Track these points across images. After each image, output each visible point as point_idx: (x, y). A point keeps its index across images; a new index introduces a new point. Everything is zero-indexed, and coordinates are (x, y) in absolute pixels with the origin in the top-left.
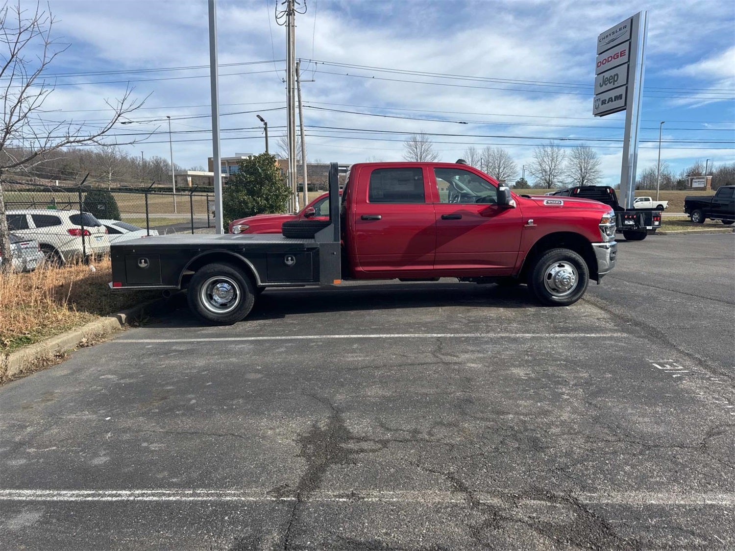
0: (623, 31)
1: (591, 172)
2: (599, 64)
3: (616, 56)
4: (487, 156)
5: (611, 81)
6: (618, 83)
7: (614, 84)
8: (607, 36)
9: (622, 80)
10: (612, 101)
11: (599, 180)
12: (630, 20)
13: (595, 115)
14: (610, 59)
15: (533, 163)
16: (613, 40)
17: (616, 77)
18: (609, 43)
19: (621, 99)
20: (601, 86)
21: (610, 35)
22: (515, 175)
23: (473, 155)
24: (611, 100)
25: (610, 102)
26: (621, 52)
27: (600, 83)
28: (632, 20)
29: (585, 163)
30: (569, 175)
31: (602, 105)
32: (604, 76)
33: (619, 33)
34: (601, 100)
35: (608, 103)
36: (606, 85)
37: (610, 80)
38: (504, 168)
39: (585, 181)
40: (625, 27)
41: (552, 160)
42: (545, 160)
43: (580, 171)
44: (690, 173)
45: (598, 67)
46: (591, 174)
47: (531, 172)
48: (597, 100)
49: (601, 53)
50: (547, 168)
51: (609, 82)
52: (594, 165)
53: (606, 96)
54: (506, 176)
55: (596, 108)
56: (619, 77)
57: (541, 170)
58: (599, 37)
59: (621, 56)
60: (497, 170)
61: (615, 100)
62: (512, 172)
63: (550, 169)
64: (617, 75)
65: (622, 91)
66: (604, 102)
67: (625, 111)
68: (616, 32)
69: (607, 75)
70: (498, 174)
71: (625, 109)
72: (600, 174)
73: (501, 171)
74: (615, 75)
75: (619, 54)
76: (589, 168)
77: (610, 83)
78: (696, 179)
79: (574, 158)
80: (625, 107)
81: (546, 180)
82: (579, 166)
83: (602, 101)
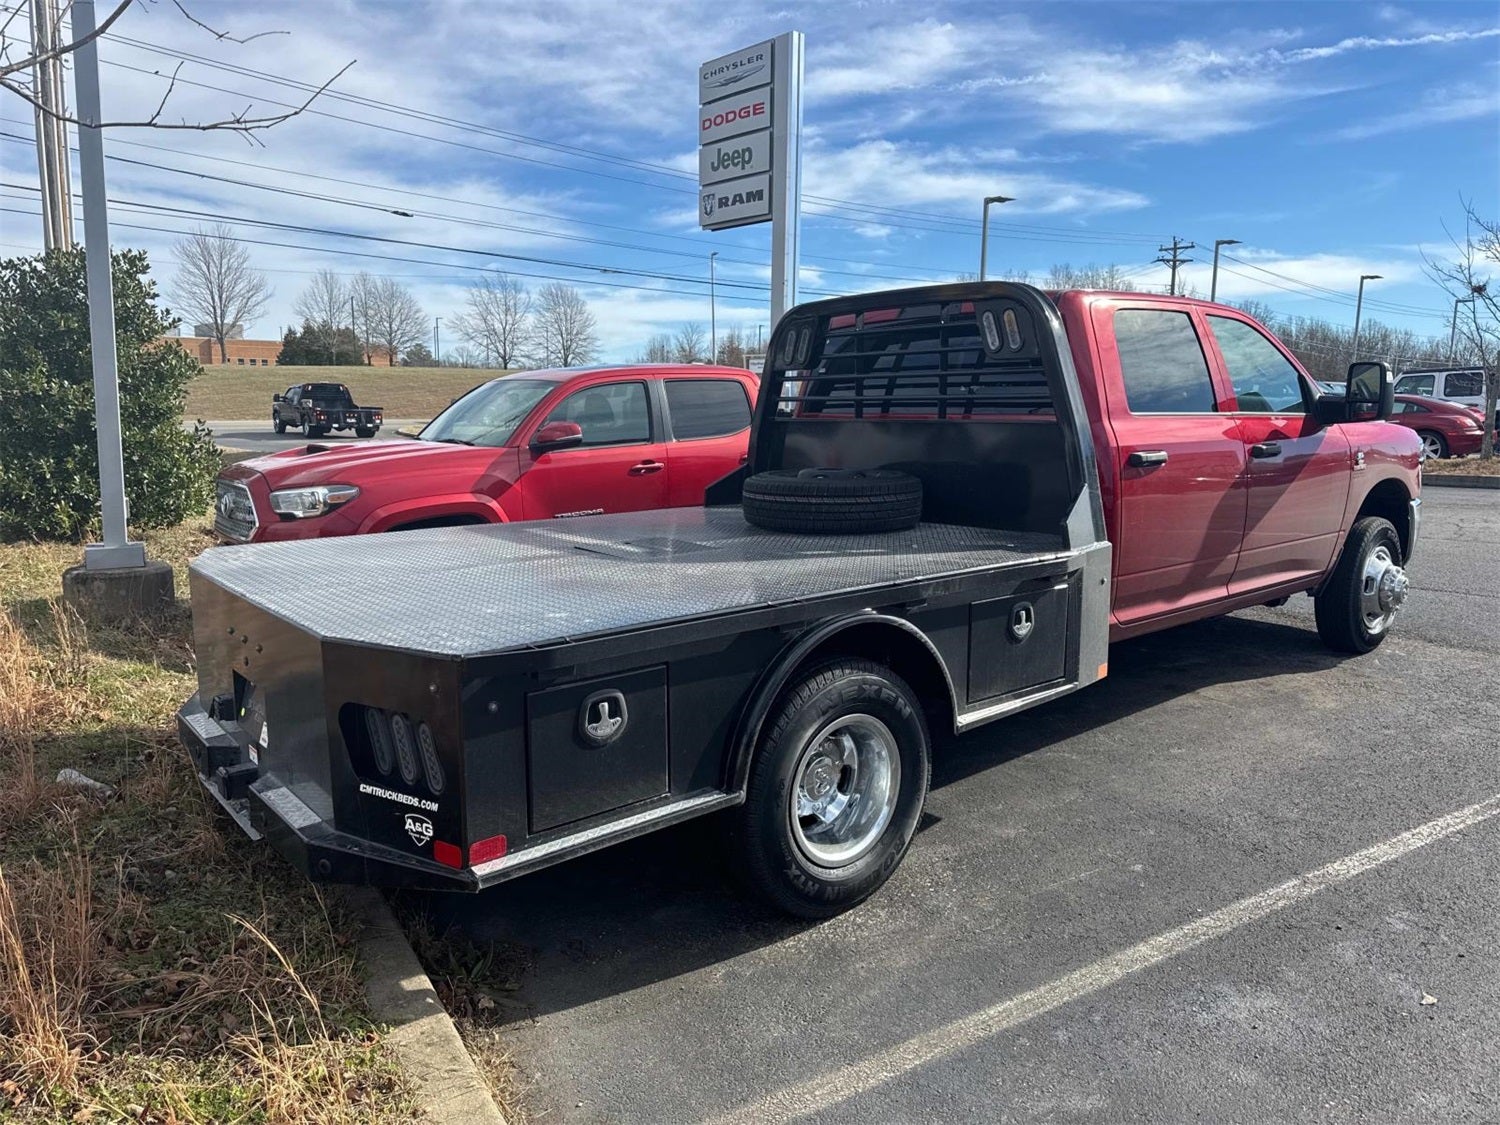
0: (756, 64)
1: (580, 340)
2: (707, 124)
3: (744, 113)
4: (363, 294)
5: (736, 161)
6: (752, 167)
7: (743, 168)
8: (721, 70)
9: (760, 162)
10: (742, 202)
11: (595, 355)
12: (769, 44)
13: (704, 226)
14: (731, 116)
15: (470, 315)
16: (736, 80)
17: (747, 154)
18: (726, 84)
19: (761, 198)
20: (715, 169)
21: (728, 68)
22: (427, 337)
23: (332, 291)
24: (738, 199)
25: (738, 203)
26: (755, 106)
27: (713, 164)
28: (773, 46)
29: (566, 320)
30: (540, 344)
31: (720, 207)
32: (719, 150)
33: (749, 66)
34: (717, 197)
35: (734, 204)
36: (725, 167)
37: (734, 158)
38: (402, 322)
39: (571, 356)
40: (760, 57)
41: (507, 311)
42: (493, 310)
43: (560, 338)
44: (724, 349)
45: (704, 129)
46: (580, 343)
47: (468, 335)
48: (708, 196)
49: (709, 103)
50: (498, 326)
51: (733, 161)
52: (585, 326)
53: (728, 190)
54: (406, 338)
55: (706, 213)
56: (754, 154)
57: (488, 331)
58: (701, 69)
59: (755, 114)
60: (387, 325)
61: (748, 201)
62: (418, 332)
63: (504, 329)
64: (749, 150)
65: (761, 183)
66: (723, 202)
67: (771, 222)
68: (741, 65)
69: (728, 147)
70: (390, 335)
71: (770, 220)
72: (598, 343)
73: (395, 327)
74: (743, 151)
75: (751, 109)
76: (575, 332)
77: (735, 165)
78: (755, 358)
79: (544, 309)
80: (769, 217)
81: (498, 353)
82: (556, 326)
83: (720, 200)
